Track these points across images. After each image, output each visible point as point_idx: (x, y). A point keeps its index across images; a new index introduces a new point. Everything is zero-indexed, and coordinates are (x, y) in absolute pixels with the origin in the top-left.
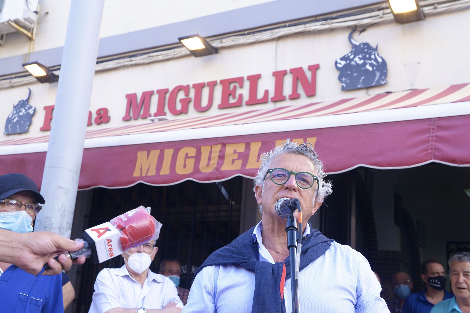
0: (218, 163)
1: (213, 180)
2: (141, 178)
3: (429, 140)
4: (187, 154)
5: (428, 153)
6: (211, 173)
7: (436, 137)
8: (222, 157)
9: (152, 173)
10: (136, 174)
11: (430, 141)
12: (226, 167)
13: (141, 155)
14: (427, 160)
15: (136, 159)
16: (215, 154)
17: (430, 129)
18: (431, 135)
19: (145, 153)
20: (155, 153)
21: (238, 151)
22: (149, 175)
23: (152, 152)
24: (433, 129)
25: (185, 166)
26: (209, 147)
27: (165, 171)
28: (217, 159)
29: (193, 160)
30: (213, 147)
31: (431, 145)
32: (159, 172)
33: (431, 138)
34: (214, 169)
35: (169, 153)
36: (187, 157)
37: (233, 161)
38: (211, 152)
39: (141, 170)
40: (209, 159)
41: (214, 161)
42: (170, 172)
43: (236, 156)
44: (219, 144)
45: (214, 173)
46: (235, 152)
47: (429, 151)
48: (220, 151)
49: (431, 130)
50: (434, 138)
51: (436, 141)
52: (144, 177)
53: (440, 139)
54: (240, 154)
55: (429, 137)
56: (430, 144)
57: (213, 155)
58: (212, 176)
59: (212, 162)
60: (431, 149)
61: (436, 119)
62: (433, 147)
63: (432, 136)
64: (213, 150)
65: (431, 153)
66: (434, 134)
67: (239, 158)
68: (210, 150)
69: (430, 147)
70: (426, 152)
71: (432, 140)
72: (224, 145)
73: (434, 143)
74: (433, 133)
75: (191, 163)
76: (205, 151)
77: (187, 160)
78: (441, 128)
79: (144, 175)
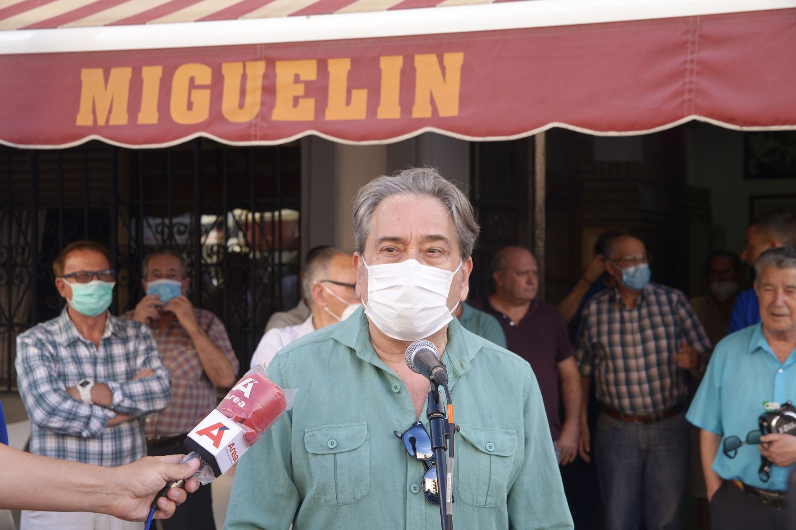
0: (263, 104)
1: (255, 139)
2: (95, 129)
3: (685, 70)
4: (192, 80)
5: (683, 102)
6: (250, 125)
7: (700, 62)
8: (269, 90)
9: (120, 118)
10: (83, 119)
11: (688, 73)
12: (282, 112)
13: (91, 78)
14: (683, 117)
15: (78, 86)
16: (255, 84)
17: (687, 42)
18: (689, 57)
19: (99, 73)
20: (122, 76)
21: (302, 78)
22: (112, 122)
23: (115, 72)
24: (693, 43)
25: (190, 106)
26: (240, 65)
27: (148, 115)
28: (259, 93)
29: (207, 93)
30: (248, 65)
31: (691, 82)
32: (136, 118)
33: (688, 66)
34: (255, 115)
35: (152, 75)
36: (192, 85)
37: (296, 101)
38: (244, 77)
39: (94, 112)
40: (243, 93)
41: (254, 98)
42: (160, 118)
43: (300, 90)
44: (260, 59)
45: (256, 125)
46: (297, 79)
47: (686, 97)
48: (265, 76)
49: (689, 45)
50: (695, 66)
51: (699, 73)
52: (101, 127)
53: (707, 69)
54: (308, 85)
55: (686, 62)
56: (687, 79)
57: (249, 85)
58: (252, 132)
59: (248, 100)
60: (690, 91)
61: (698, 19)
62: (694, 86)
63: (692, 61)
64: (248, 71)
65: (690, 100)
66: (696, 56)
67: (307, 95)
68: (241, 72)
69: (687, 87)
70: (680, 100)
71: (692, 71)
72: (271, 63)
73: (694, 78)
74: (693, 52)
75: (202, 99)
76: (232, 72)
77: (195, 93)
78: (708, 40)
79: (101, 122)
